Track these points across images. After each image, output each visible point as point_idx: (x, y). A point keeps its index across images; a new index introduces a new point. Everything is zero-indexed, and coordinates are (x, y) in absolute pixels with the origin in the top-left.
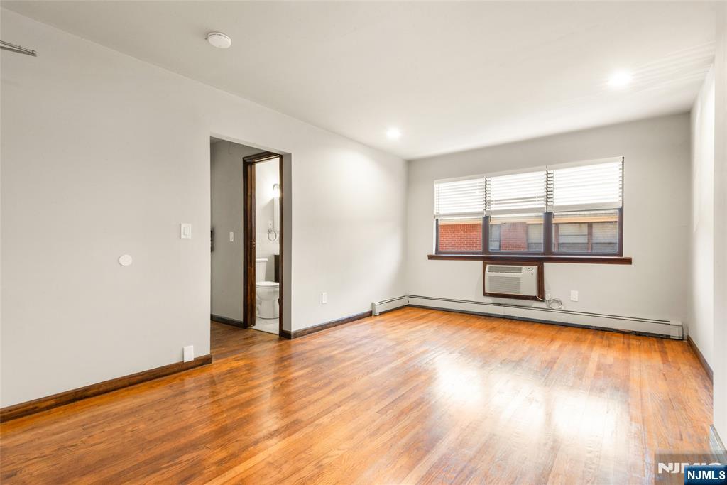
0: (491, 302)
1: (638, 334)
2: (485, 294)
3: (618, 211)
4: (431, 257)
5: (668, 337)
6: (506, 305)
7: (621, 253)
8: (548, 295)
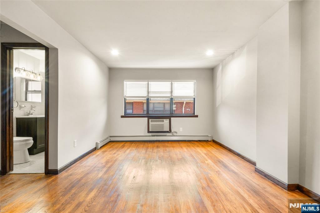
0: (151, 135)
1: (199, 141)
2: (149, 132)
3: (193, 99)
4: (122, 117)
5: (208, 141)
6: (157, 136)
7: (194, 114)
8: (173, 130)
